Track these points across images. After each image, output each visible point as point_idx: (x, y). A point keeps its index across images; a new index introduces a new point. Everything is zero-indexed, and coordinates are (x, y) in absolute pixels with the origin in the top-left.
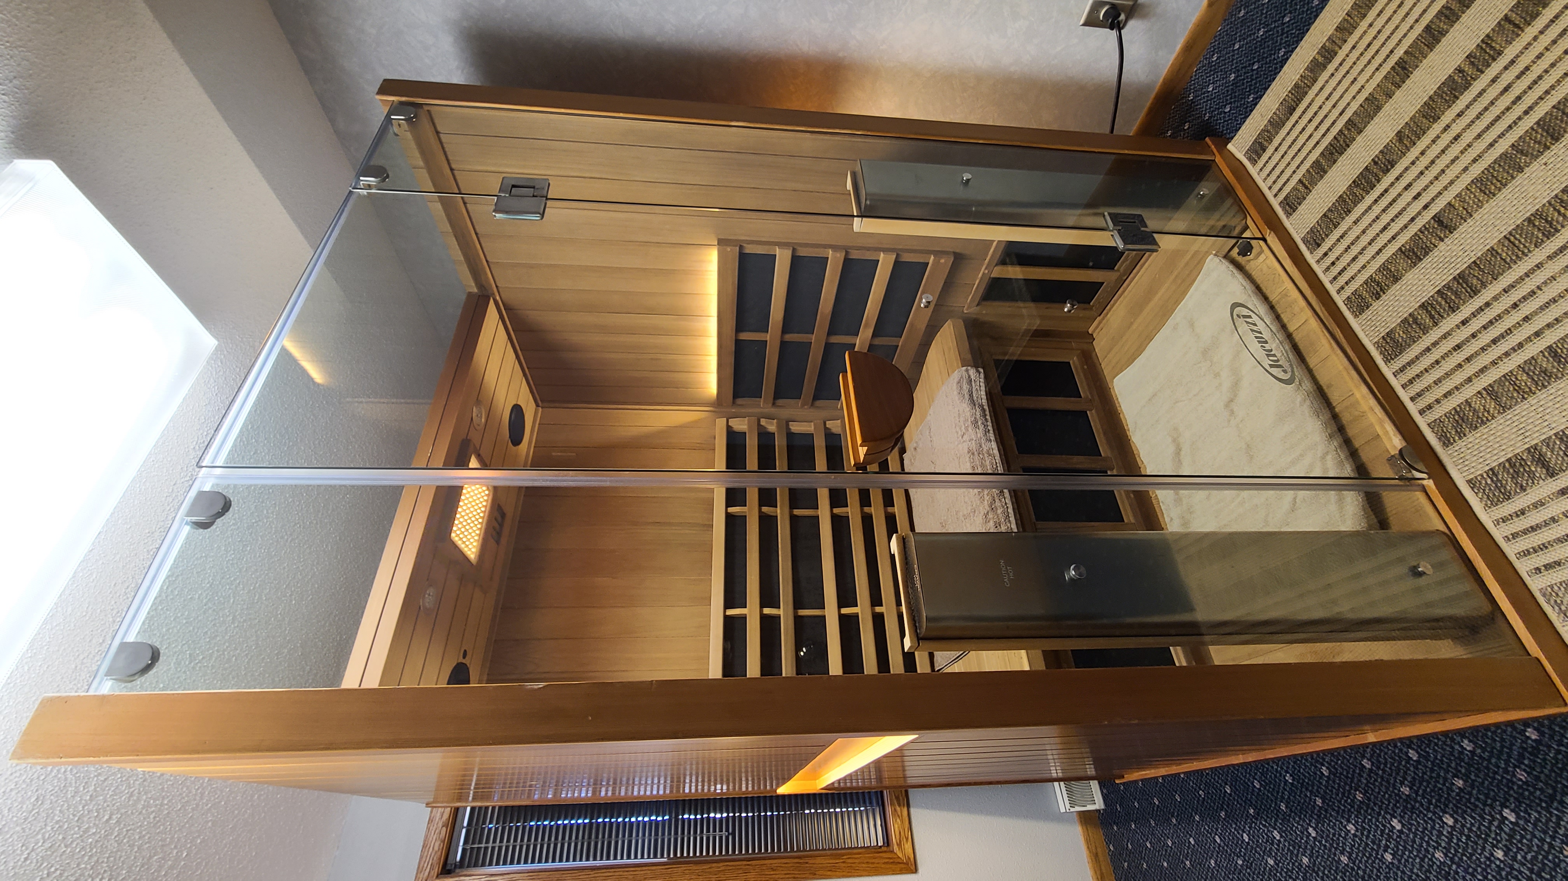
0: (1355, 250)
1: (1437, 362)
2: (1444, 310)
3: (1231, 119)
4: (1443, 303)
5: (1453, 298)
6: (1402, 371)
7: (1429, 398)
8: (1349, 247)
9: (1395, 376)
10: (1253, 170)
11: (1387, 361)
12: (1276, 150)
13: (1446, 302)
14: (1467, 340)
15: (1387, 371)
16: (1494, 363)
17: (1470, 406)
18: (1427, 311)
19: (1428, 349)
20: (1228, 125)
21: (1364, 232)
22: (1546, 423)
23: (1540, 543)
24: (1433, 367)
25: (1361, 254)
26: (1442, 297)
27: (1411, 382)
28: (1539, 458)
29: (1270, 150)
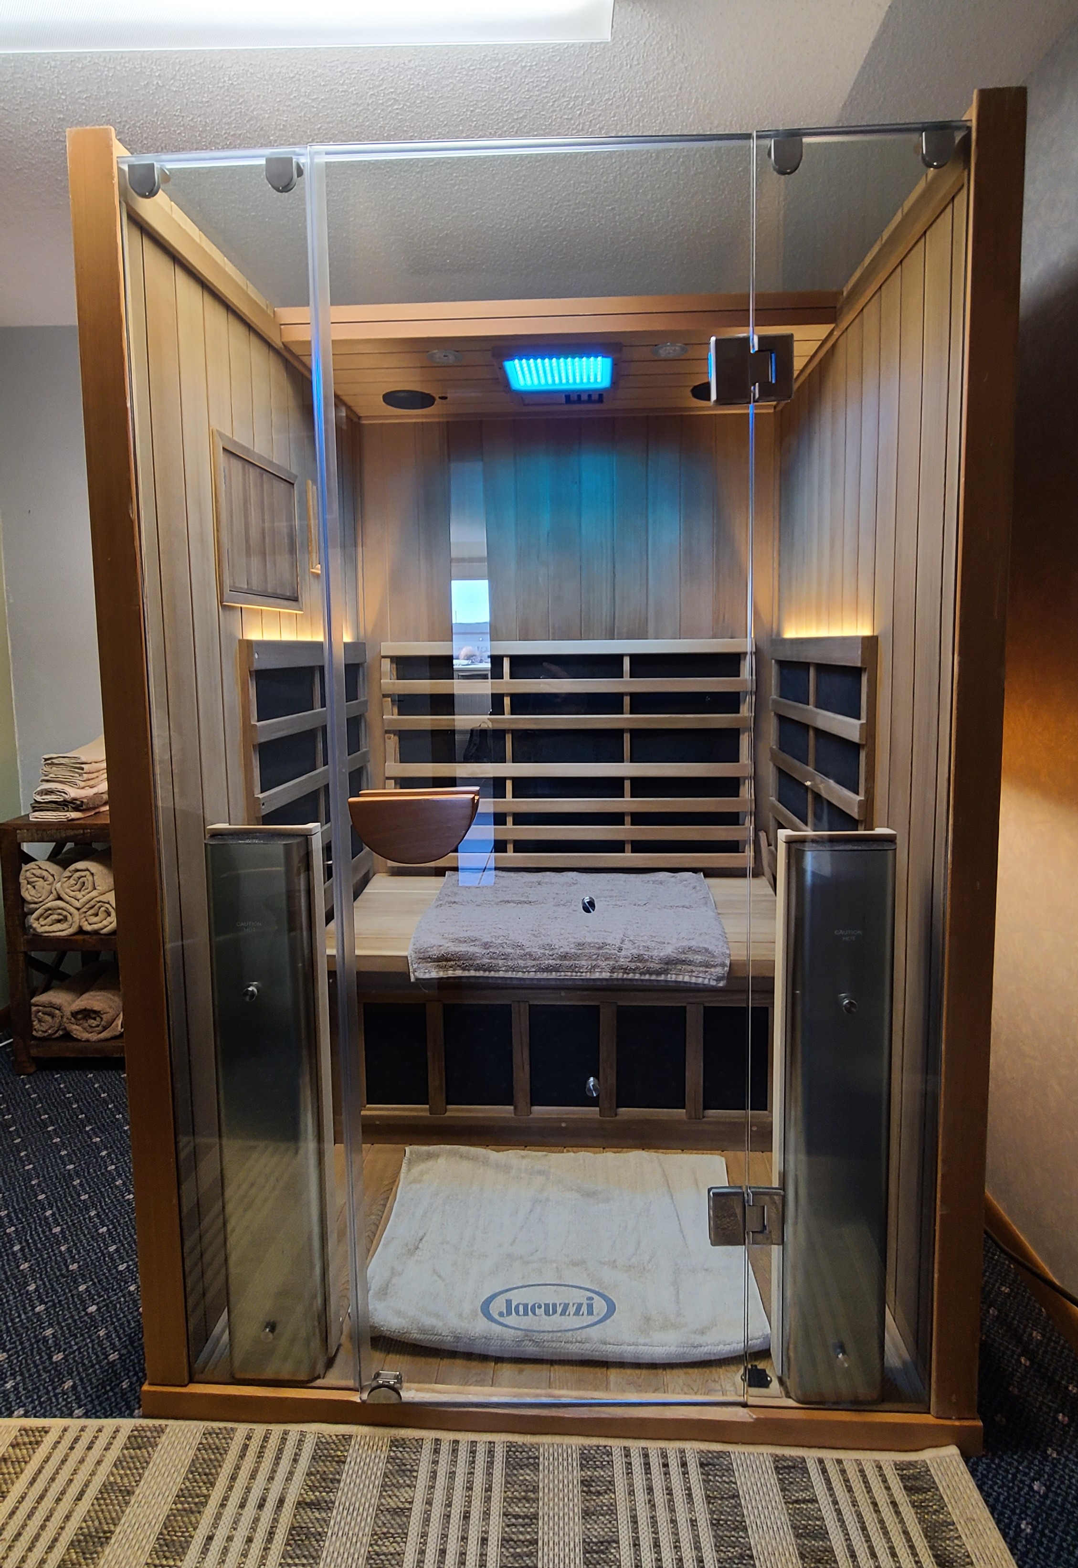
0: (660, 1497)
1: (470, 1489)
2: (513, 1533)
3: (1013, 1481)
4: (521, 1537)
5: (518, 1550)
6: (490, 1452)
7: (444, 1456)
8: (670, 1494)
9: (490, 1443)
10: (888, 1458)
11: (510, 1446)
12: (894, 1504)
13: (519, 1541)
14: (465, 1530)
15: (500, 1439)
16: (424, 1535)
17: (408, 1486)
18: (526, 1516)
19: (489, 1489)
20: (1007, 1471)
21: (674, 1521)
22: (340, 1534)
23: (266, 1455)
24: (468, 1482)
25: (650, 1501)
26: (527, 1540)
27: (473, 1452)
28: (319, 1504)
29: (900, 1495)
